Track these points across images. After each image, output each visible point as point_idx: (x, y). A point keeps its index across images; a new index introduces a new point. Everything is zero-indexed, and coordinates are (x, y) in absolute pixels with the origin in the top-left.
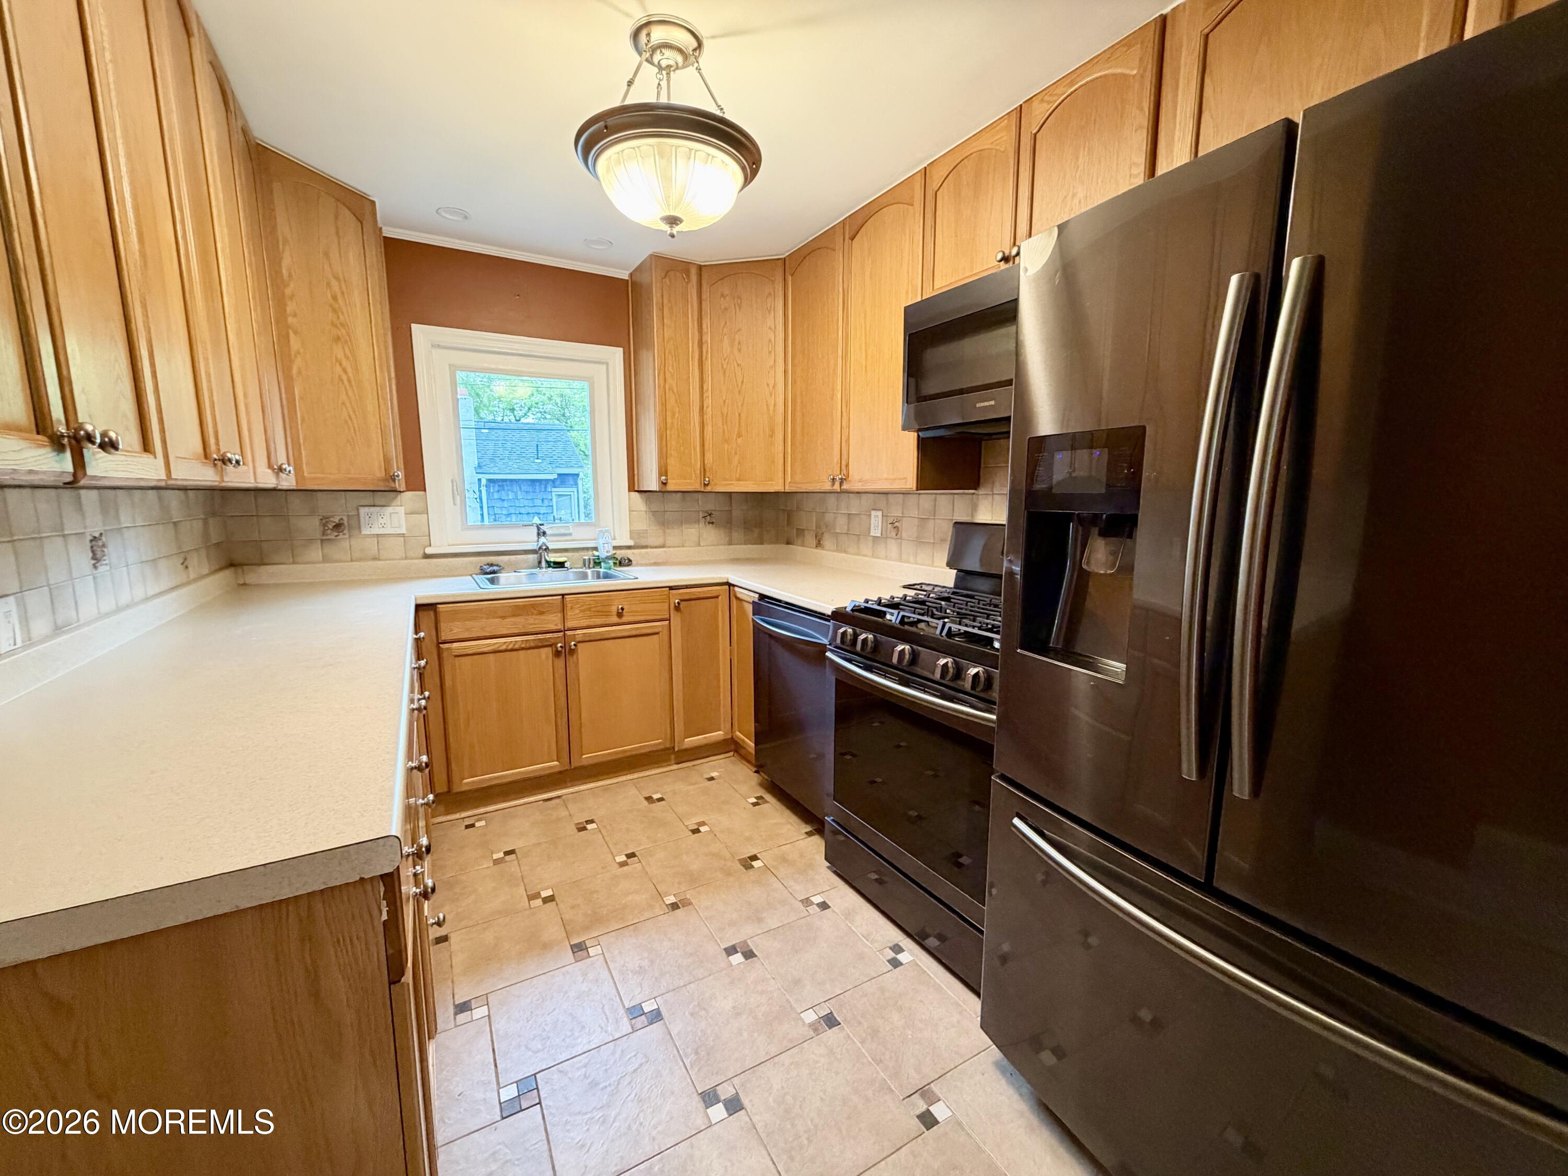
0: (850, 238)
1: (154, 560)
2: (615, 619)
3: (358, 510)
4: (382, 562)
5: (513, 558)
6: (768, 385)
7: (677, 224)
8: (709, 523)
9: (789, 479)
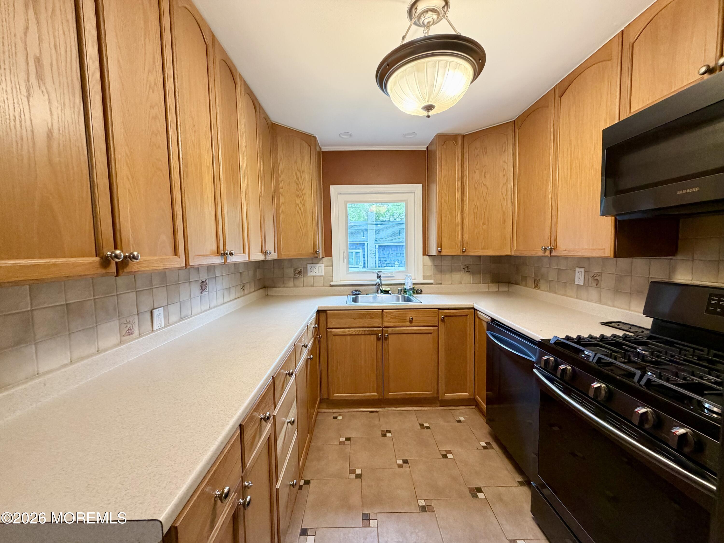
0: (559, 97)
1: (229, 288)
2: (408, 324)
3: (307, 265)
4: (314, 288)
5: (366, 287)
6: (502, 194)
7: (431, 110)
8: (467, 271)
9: (515, 248)
